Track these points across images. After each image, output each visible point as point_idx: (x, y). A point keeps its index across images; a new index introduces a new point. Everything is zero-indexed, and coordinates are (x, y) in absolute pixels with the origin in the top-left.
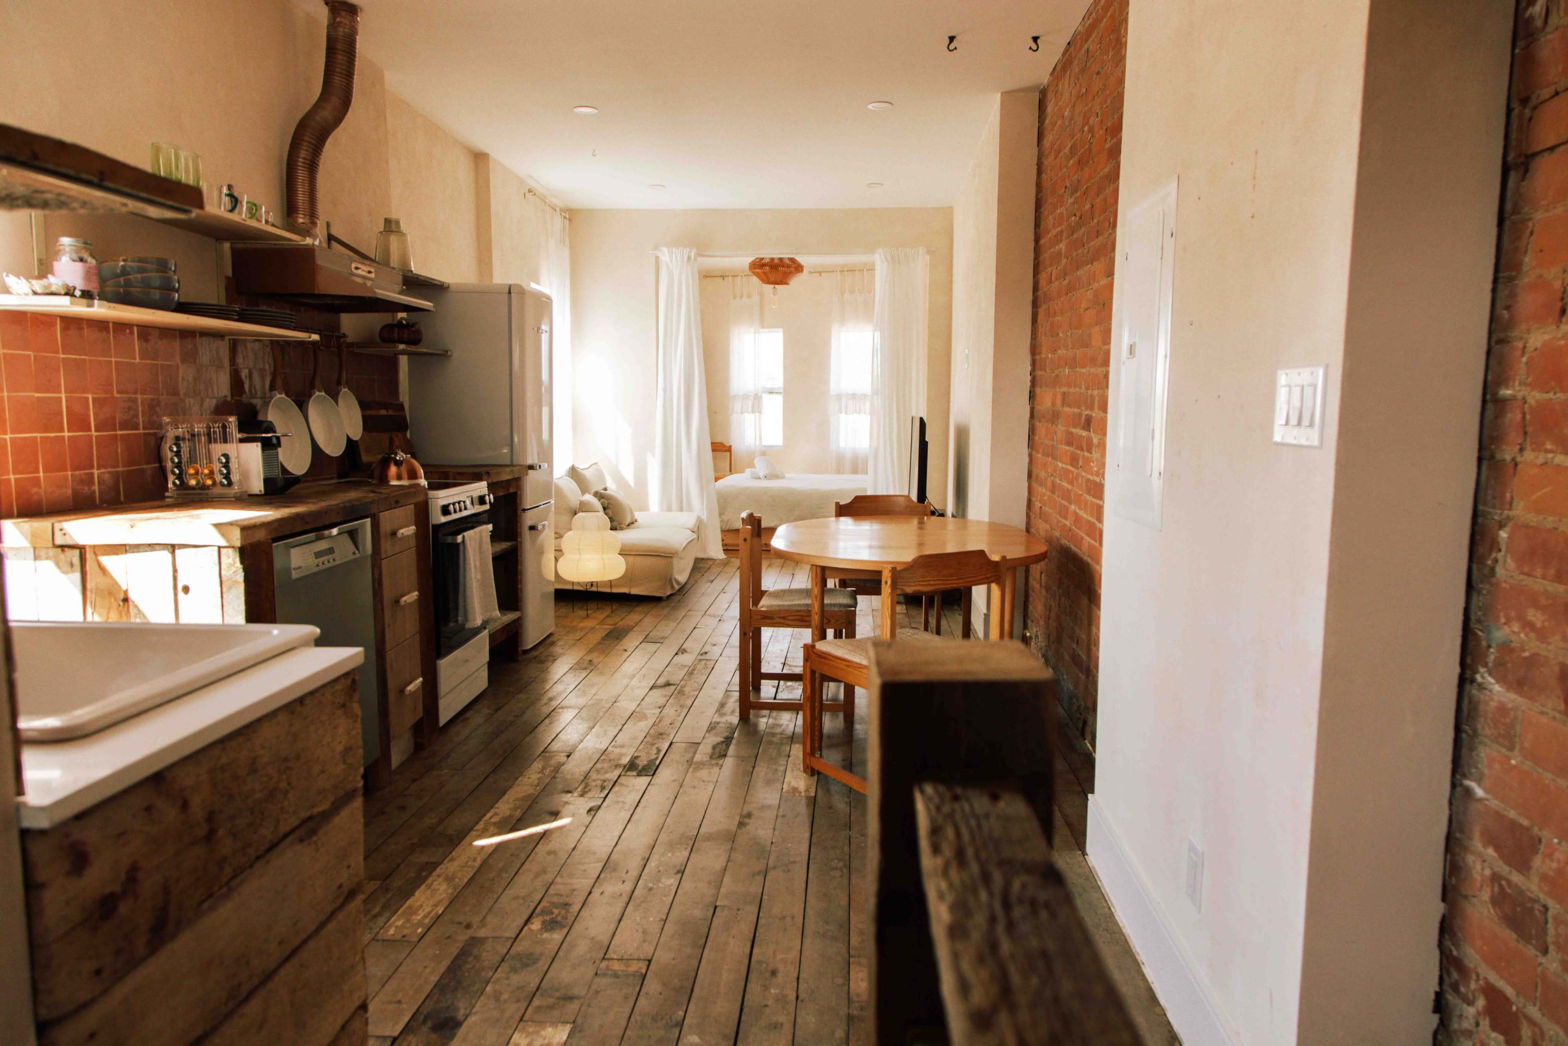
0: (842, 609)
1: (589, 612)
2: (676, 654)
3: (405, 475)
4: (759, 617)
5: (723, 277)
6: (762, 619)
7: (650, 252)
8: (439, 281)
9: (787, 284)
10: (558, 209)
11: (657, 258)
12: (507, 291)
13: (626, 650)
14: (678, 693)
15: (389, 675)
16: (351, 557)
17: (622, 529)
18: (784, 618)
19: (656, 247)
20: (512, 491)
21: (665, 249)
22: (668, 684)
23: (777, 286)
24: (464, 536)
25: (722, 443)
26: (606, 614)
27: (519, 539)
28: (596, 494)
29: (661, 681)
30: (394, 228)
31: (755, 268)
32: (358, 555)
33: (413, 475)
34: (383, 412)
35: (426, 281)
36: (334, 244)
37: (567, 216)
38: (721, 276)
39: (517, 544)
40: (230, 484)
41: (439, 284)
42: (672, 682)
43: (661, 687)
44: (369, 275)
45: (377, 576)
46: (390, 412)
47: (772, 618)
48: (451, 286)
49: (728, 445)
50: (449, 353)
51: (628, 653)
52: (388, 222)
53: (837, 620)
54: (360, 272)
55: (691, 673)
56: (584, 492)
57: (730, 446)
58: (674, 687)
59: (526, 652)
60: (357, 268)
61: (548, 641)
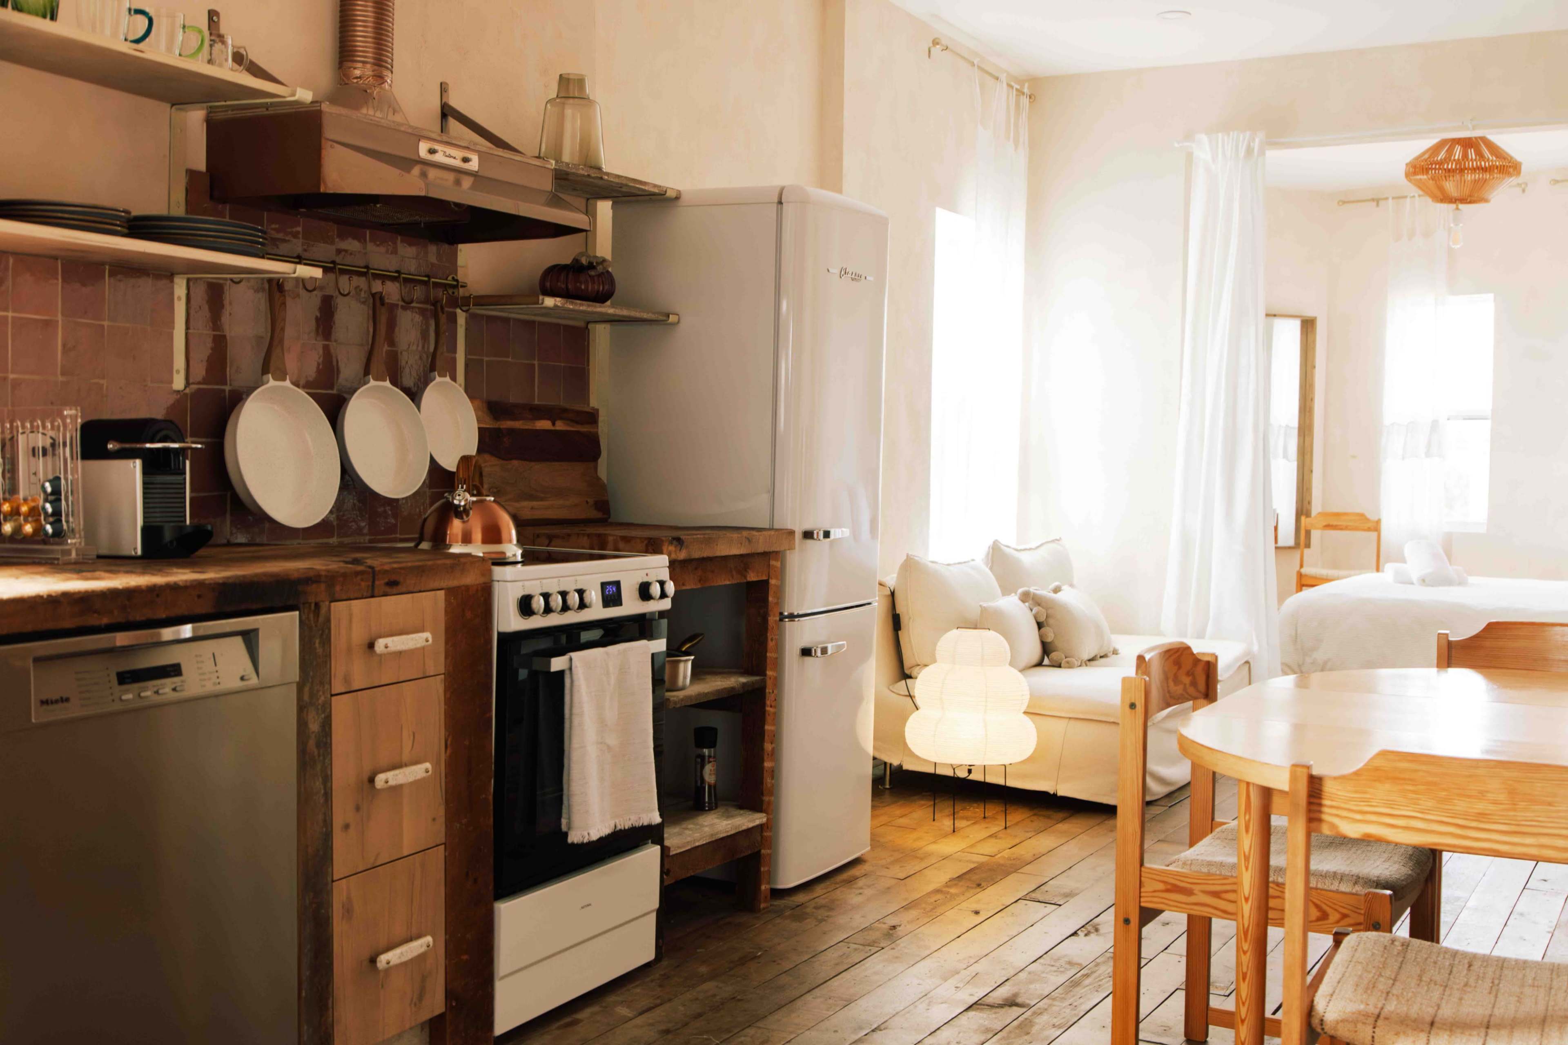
0: (1358, 889)
1: (960, 824)
2: (1075, 934)
3: (478, 535)
4: (1161, 886)
5: (1377, 201)
6: (1167, 891)
7: (1176, 145)
8: (655, 186)
9: (1485, 200)
10: (1003, 77)
11: (1190, 156)
12: (776, 200)
13: (977, 913)
14: (1019, 1027)
15: (339, 927)
16: (231, 682)
17: (1070, 666)
18: (1216, 894)
19: (1189, 136)
20: (752, 577)
21: (1204, 138)
22: (1011, 1003)
23: (1461, 206)
24: (571, 659)
25: (1362, 515)
26: (994, 829)
27: (769, 673)
28: (1025, 597)
29: (1004, 992)
30: (574, 91)
31: (1415, 173)
32: (254, 681)
33: (493, 535)
34: (544, 424)
35: (622, 185)
36: (452, 123)
37: (1026, 90)
38: (1373, 200)
39: (764, 681)
40: (59, 534)
41: (656, 190)
42: (1019, 1000)
43: (991, 1006)
44: (466, 166)
45: (314, 726)
46: (560, 426)
47: (1189, 892)
48: (684, 197)
49: (1373, 517)
50: (672, 318)
51: (979, 919)
52: (564, 81)
53: (1344, 916)
54: (439, 158)
55: (1073, 984)
56: (1006, 591)
57: (1378, 522)
58: (1021, 1010)
59: (778, 894)
60: (432, 151)
61: (845, 876)
